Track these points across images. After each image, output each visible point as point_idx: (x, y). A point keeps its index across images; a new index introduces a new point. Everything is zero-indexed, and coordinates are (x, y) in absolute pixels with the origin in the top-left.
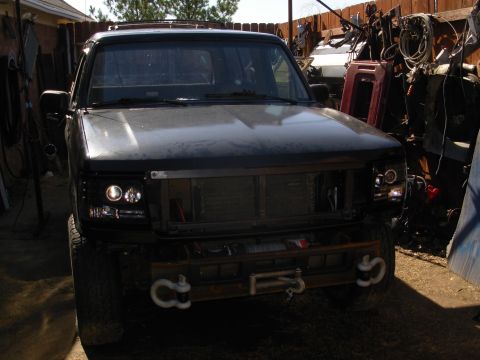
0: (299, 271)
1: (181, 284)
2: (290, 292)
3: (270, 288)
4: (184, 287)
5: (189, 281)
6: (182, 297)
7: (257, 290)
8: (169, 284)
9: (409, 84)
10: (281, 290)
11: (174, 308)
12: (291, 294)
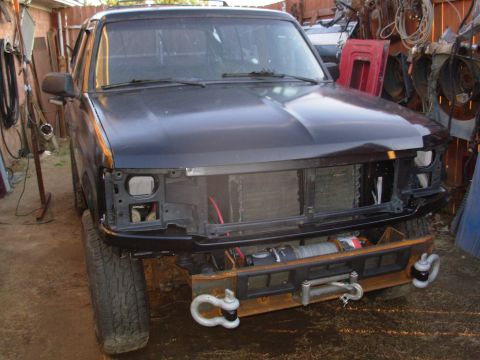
0: (355, 275)
1: (227, 299)
2: (345, 298)
3: (323, 295)
4: (231, 303)
5: (237, 296)
6: (230, 316)
7: (311, 298)
8: (213, 300)
9: (409, 64)
10: (336, 297)
11: (219, 327)
12: (346, 301)
